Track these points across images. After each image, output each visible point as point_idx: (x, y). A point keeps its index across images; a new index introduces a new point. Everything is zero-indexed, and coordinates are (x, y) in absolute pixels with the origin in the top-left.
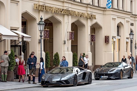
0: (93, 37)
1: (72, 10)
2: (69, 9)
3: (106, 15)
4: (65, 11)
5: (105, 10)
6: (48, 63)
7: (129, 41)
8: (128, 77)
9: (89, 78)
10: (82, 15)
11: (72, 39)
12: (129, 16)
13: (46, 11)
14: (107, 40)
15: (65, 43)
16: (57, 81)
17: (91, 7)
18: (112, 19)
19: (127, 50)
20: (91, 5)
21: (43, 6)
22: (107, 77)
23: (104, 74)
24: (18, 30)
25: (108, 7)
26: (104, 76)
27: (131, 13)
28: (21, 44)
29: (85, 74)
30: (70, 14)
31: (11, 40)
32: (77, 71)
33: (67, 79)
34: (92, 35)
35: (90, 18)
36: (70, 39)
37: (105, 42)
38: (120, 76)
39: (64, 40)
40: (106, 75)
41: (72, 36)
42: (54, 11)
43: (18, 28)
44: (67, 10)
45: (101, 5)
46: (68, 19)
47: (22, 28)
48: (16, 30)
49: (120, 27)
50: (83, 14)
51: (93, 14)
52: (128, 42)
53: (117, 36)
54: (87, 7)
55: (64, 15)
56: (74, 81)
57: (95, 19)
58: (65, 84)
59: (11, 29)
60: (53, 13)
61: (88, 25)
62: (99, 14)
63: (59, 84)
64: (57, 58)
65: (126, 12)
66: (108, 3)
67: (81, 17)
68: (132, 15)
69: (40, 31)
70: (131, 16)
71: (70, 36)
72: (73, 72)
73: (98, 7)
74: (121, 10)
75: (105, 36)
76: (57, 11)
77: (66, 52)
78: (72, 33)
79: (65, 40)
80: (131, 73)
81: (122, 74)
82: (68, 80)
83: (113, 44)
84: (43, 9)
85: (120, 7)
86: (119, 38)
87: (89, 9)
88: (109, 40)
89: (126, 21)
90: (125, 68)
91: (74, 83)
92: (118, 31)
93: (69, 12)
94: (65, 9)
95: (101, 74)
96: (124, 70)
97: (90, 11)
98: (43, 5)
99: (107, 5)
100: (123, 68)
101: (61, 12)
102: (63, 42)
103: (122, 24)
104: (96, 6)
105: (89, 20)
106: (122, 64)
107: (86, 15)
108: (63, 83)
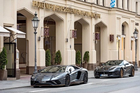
0: (97, 36)
1: (75, 8)
2: (72, 8)
3: (111, 15)
4: (67, 10)
5: (110, 9)
6: (48, 61)
7: (134, 39)
8: (129, 75)
9: (84, 77)
10: (85, 14)
11: (74, 37)
12: (134, 16)
13: (46, 8)
14: (111, 38)
15: (67, 41)
16: (47, 81)
17: (96, 6)
18: (116, 18)
19: (131, 48)
20: (96, 4)
21: (43, 4)
22: (107, 75)
23: (103, 72)
24: (13, 27)
25: (111, 6)
26: (104, 74)
27: (136, 13)
28: (16, 41)
29: (79, 73)
30: (73, 13)
31: (4, 37)
32: (70, 70)
33: (57, 79)
34: (96, 34)
35: (94, 17)
36: (73, 37)
37: (110, 41)
38: (120, 74)
39: (66, 38)
40: (106, 73)
41: (75, 34)
42: (55, 9)
43: (13, 25)
44: (69, 9)
45: (106, 5)
46: (71, 17)
47: (17, 25)
48: (10, 27)
49: (125, 26)
50: (87, 13)
51: (97, 13)
52: (133, 41)
53: (122, 35)
54: (91, 6)
55: (66, 13)
56: (66, 81)
57: (100, 18)
58: (55, 84)
59: (4, 26)
60: (54, 10)
61: (92, 23)
62: (104, 14)
63: (49, 85)
64: (59, 56)
65: (131, 12)
66: (112, 3)
67: (84, 15)
68: (137, 15)
69: (34, 27)
70: (136, 17)
71: (72, 34)
72: (66, 71)
73: (103, 6)
74: (126, 10)
75: (110, 35)
76: (58, 8)
77: (69, 50)
78: (74, 31)
79: (68, 38)
80: (132, 71)
81: (122, 72)
82: (59, 80)
83: (118, 43)
84: (43, 6)
85: (125, 7)
86: (124, 36)
87: (93, 8)
88: (113, 38)
89: (131, 21)
90: (125, 66)
91: (66, 83)
92: (123, 30)
93: (71, 10)
94: (68, 7)
95: (100, 72)
96: (125, 68)
97: (94, 10)
98: (43, 2)
99: (111, 4)
100: (123, 66)
101: (63, 10)
102: (65, 40)
103: (127, 24)
104: (101, 6)
105: (93, 19)
106: (123, 62)
107: (90, 14)
108: (54, 83)
